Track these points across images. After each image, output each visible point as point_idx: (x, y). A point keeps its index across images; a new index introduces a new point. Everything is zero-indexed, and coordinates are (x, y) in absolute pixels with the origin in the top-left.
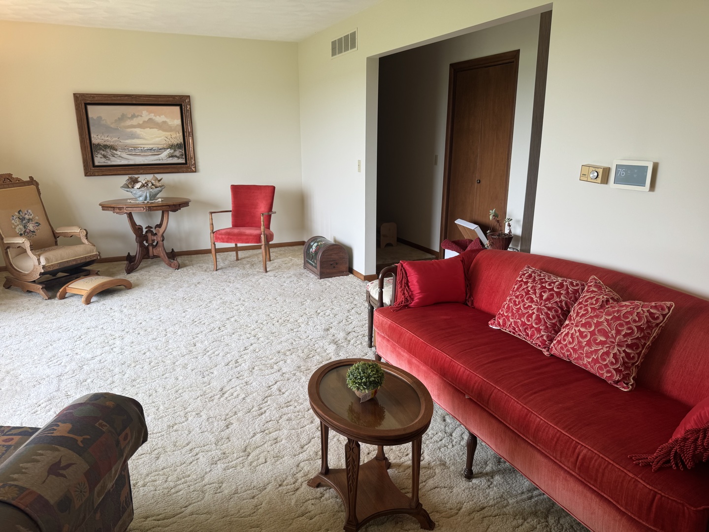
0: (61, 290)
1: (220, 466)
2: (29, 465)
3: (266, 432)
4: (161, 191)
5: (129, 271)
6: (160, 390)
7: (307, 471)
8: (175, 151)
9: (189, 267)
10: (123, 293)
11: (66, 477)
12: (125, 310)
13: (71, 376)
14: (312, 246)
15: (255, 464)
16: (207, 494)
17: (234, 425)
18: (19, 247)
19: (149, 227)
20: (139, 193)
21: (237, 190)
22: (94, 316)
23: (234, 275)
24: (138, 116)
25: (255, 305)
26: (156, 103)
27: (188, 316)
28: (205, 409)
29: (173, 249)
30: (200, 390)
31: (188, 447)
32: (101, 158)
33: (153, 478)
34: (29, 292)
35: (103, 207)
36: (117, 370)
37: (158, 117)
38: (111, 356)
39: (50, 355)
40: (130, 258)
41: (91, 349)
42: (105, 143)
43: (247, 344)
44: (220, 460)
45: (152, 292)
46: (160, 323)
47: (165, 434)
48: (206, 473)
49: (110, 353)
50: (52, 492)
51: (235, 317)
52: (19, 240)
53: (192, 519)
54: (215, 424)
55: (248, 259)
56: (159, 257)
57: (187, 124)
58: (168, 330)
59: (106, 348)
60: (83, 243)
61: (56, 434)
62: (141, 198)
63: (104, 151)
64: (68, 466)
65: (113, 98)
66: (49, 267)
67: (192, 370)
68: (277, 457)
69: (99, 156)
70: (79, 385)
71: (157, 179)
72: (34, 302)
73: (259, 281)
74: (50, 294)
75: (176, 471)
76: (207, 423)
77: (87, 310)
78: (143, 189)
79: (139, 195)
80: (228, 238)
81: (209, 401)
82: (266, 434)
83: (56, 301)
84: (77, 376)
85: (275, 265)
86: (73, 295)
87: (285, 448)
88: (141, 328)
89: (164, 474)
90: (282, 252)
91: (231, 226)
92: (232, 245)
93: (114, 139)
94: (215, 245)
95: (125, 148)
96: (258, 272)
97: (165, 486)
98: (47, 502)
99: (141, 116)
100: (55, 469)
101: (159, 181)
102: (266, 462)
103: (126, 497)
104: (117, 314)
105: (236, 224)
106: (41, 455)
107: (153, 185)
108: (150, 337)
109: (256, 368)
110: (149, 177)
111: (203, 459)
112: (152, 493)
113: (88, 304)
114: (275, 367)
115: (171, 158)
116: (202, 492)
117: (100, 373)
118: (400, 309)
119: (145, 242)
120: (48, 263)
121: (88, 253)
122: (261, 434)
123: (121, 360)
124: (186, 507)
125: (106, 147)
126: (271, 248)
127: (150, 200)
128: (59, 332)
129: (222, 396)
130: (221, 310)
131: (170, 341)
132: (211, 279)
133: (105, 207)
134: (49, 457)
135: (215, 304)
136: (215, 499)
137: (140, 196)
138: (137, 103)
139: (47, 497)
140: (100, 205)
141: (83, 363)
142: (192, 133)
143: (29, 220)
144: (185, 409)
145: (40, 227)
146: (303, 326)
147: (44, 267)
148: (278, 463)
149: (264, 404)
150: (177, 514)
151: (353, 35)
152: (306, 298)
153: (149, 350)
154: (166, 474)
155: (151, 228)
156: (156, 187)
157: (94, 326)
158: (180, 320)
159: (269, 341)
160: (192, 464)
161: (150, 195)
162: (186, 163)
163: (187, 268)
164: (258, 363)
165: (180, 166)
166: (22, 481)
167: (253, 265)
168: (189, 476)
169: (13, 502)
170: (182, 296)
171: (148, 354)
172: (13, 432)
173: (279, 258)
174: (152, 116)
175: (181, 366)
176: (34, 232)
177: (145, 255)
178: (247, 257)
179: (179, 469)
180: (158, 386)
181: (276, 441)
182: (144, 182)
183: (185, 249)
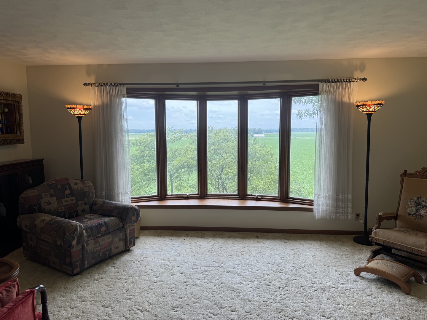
143: (424, 206)
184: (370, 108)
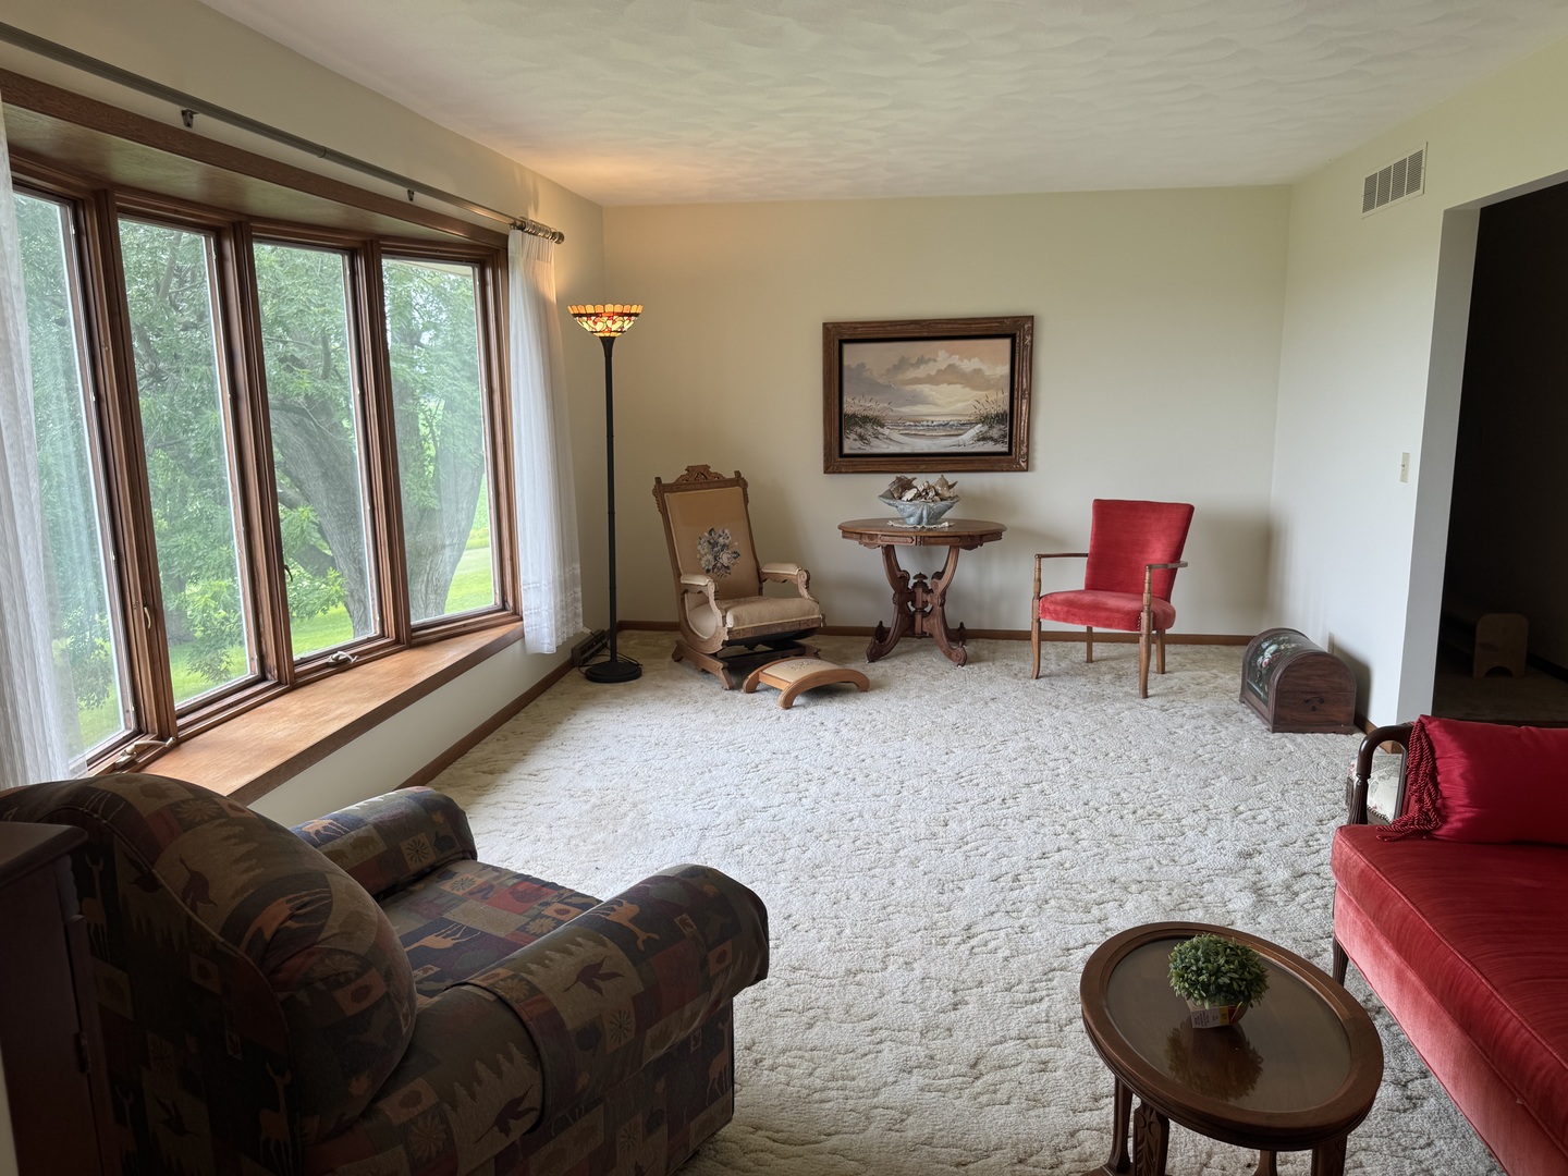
0: (750, 677)
1: (917, 1079)
2: (557, 956)
3: (1029, 1041)
4: (950, 507)
5: (875, 656)
6: (856, 896)
7: (1088, 1153)
8: (991, 427)
9: (986, 664)
10: (851, 697)
11: (601, 993)
12: (844, 730)
13: (721, 833)
14: (1264, 650)
15: (984, 1099)
16: (873, 1125)
17: (970, 1006)
18: (700, 592)
19: (921, 576)
20: (909, 509)
21: (1107, 512)
22: (790, 732)
23: (1072, 693)
24: (929, 360)
25: (1094, 767)
26: (966, 334)
27: (951, 764)
28: (923, 958)
29: (962, 624)
30: (927, 916)
31: (869, 1023)
32: (855, 440)
33: (790, 1060)
34: (705, 672)
35: (844, 532)
36: (795, 840)
37: (965, 361)
38: (794, 812)
39: (702, 789)
40: (880, 633)
41: (767, 791)
42: (865, 413)
43: (1050, 847)
44: (919, 1067)
45: (903, 703)
46: (897, 766)
47: (837, 984)
48: (885, 1084)
49: (795, 805)
50: (574, 1010)
51: (1044, 783)
52: (701, 581)
53: (831, 1162)
54: (934, 995)
55: (1113, 664)
56: (931, 636)
57: (1020, 374)
58: (906, 784)
59: (792, 794)
60: (800, 596)
61: (612, 917)
62: (912, 520)
63: (861, 427)
64: (612, 976)
65: (889, 328)
66: (739, 632)
67: (925, 874)
68: (1035, 1101)
69: (853, 436)
70: (728, 853)
71: (947, 482)
72: (708, 691)
73: (1122, 715)
74: (734, 681)
75: (833, 1060)
76: (919, 987)
77: (782, 720)
78: (917, 502)
79: (909, 512)
80: (1068, 612)
81: (937, 944)
82: (1029, 1046)
83: (740, 695)
84: (731, 836)
85: (1172, 683)
86: (768, 689)
87: (1057, 1088)
88: (861, 769)
89: (812, 1060)
90: (1198, 656)
91: (1083, 588)
92: (1083, 629)
93: (881, 405)
94: (1040, 623)
95: (899, 423)
96: (1127, 694)
97: (806, 1082)
98: (562, 1024)
99: (935, 361)
100: (590, 975)
101: (951, 487)
102: (1008, 1103)
103: (720, 1073)
104: (829, 736)
105: (1094, 584)
106: (580, 945)
107: (937, 494)
108: (872, 790)
109: (1052, 902)
110: (933, 479)
111: (889, 1054)
112: (781, 1087)
113: (788, 708)
114: (1095, 911)
115: (981, 443)
116: (867, 1118)
117: (767, 839)
118: (1404, 838)
119: (909, 604)
120: (738, 625)
121: (805, 615)
122: (1018, 1042)
123: (809, 822)
124: (829, 1135)
125: (866, 420)
126: (1169, 643)
127: (928, 523)
128: (728, 751)
129: (964, 942)
130: (1018, 765)
131: (903, 806)
132: (1020, 694)
133: (848, 532)
134: (588, 951)
135: (1011, 749)
136: (885, 1140)
137: (911, 516)
138: (931, 335)
139: (564, 1016)
140: (840, 527)
141: (746, 814)
142: (1029, 394)
143: (724, 546)
144: (888, 945)
145: (738, 561)
146: (1190, 834)
147: (730, 631)
148: (1032, 1113)
149: (1044, 984)
150: (809, 1143)
151: (1417, 160)
152: (1221, 773)
153: (861, 816)
154: (816, 1060)
155: (925, 577)
156: (942, 500)
157: (784, 750)
158: (935, 768)
159: (1101, 850)
160: (865, 1059)
161: (928, 515)
162: (1010, 453)
163: (982, 664)
164: (1060, 893)
165: (996, 457)
166: (539, 977)
167: (1119, 677)
168: (854, 1079)
169: (516, 1006)
170: (952, 719)
171: (856, 821)
172: (574, 900)
173: (1184, 669)
174: (955, 359)
175: (908, 860)
176: (728, 568)
177: (907, 629)
178: (1113, 659)
179: (840, 1058)
180: (854, 888)
181: (1044, 1067)
182: (921, 489)
183: (987, 626)
184: (614, 322)
